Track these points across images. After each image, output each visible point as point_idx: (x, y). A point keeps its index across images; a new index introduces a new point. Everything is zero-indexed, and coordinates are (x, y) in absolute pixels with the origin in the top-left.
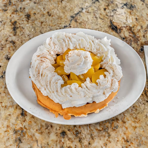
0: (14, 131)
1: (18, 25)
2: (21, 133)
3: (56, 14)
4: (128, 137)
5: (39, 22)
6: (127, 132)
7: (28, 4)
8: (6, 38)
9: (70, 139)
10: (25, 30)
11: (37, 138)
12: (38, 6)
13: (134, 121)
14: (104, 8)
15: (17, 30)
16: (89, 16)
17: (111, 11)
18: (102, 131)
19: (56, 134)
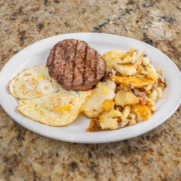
0: (4, 159)
1: (27, 35)
2: (13, 162)
3: (75, 25)
4: (167, 174)
5: (54, 32)
6: (165, 168)
7: (43, 14)
8: (10, 48)
9: (82, 173)
10: (34, 40)
11: (36, 169)
12: (54, 16)
13: (175, 153)
14: (136, 20)
15: (25, 40)
16: (117, 29)
17: (145, 23)
18: (129, 165)
19: (62, 166)
